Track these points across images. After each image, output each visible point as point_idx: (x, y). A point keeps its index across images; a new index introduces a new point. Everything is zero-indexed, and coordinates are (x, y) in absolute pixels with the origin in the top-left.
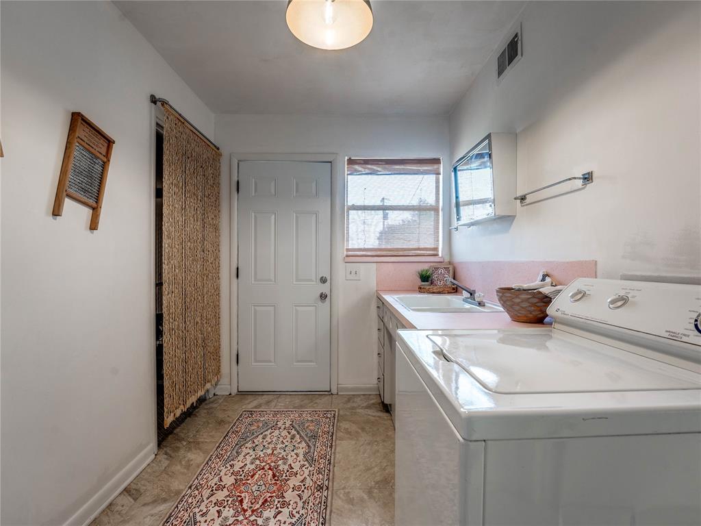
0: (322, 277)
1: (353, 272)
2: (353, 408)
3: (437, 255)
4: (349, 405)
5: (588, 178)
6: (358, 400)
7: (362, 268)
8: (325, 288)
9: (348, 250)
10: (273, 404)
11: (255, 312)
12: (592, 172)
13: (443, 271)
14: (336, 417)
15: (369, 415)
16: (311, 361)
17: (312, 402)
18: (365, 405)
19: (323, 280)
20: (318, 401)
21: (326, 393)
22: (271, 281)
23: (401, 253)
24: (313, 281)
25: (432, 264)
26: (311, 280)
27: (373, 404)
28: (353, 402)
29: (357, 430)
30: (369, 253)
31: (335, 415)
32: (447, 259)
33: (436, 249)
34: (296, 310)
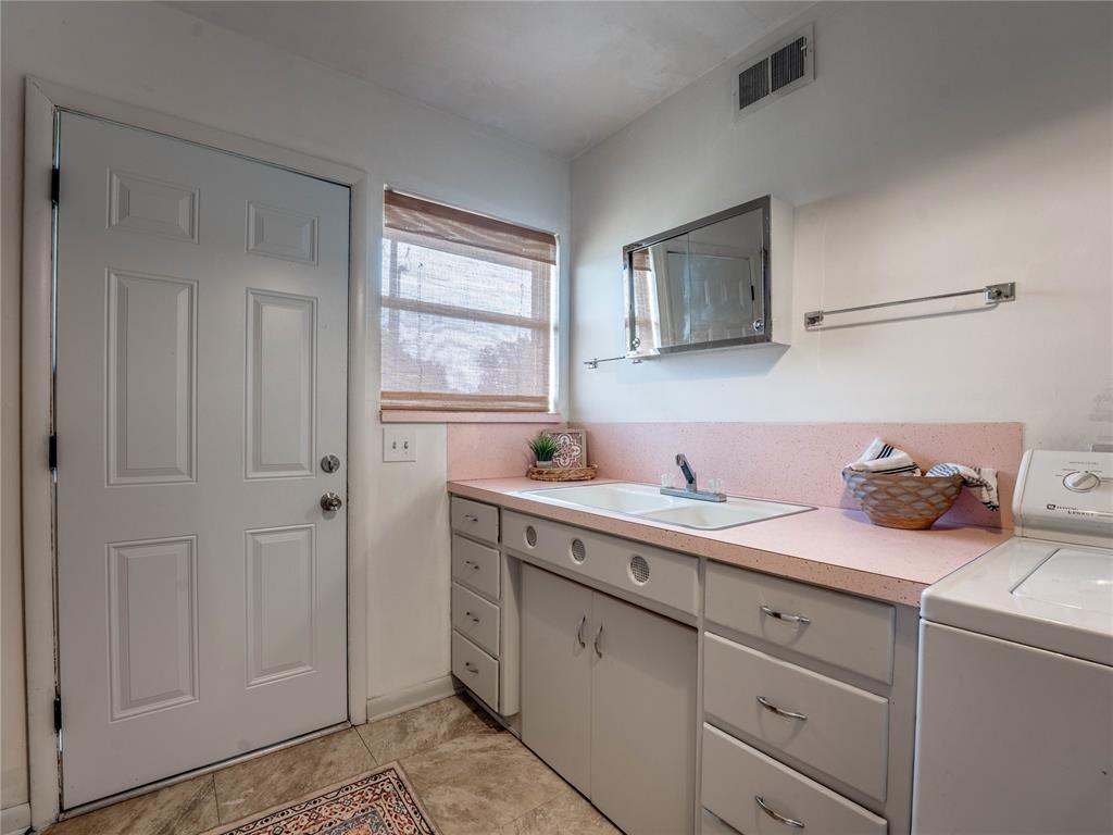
0: (324, 459)
1: (400, 445)
2: (425, 748)
3: (545, 410)
4: (412, 743)
5: (1002, 293)
6: (420, 721)
7: (418, 435)
8: (333, 485)
9: (384, 395)
10: (208, 809)
11: (124, 563)
12: (1013, 285)
13: (567, 441)
14: (407, 784)
15: (472, 751)
16: (299, 664)
17: (316, 765)
18: (444, 728)
19: (329, 466)
20: (330, 757)
21: (339, 728)
22: (178, 472)
23: (490, 405)
24: (302, 468)
25: (543, 427)
26: (298, 467)
27: (459, 721)
28: (416, 730)
29: (478, 798)
30: (429, 403)
31: (398, 779)
32: (565, 418)
33: (544, 400)
34: (255, 542)
